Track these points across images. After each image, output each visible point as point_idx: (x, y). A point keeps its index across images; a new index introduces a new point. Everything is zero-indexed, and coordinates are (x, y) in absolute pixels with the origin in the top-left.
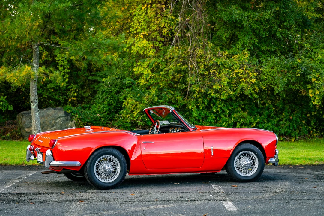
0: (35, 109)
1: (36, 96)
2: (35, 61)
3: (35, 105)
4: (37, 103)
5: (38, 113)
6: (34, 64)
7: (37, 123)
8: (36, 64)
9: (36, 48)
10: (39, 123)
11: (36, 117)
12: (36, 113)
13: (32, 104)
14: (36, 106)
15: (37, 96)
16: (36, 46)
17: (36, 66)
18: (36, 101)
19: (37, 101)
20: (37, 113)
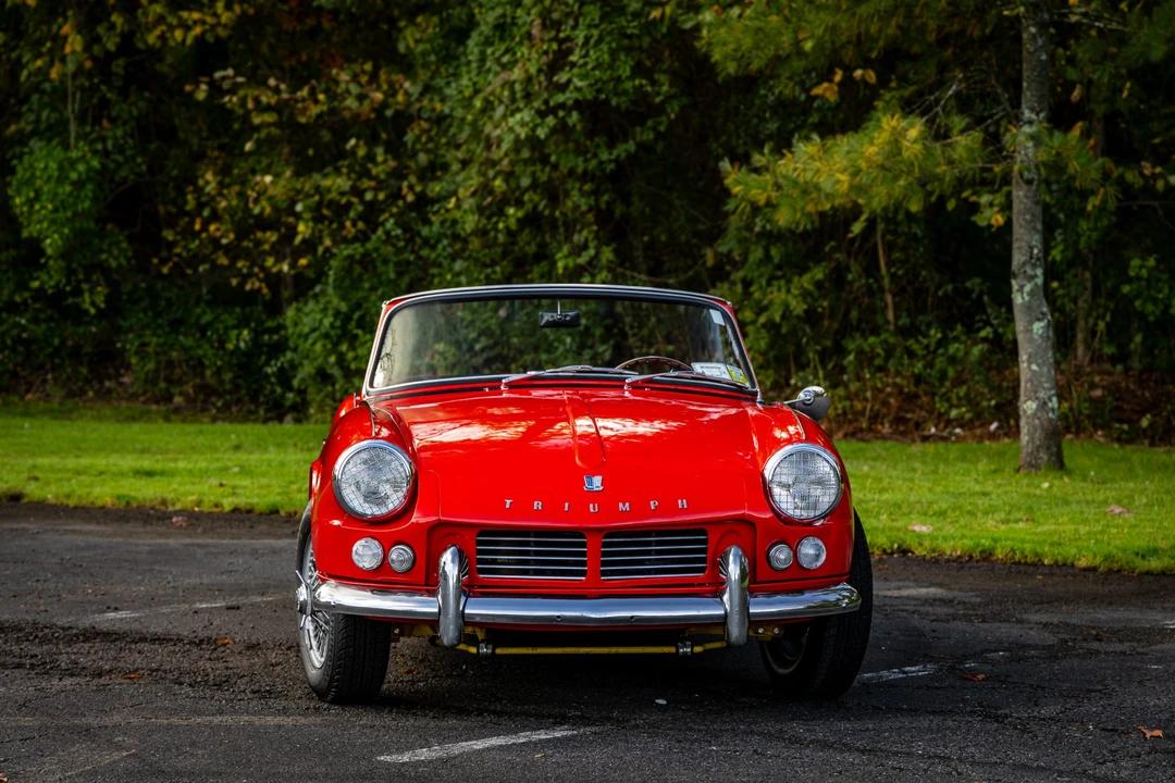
0: (1028, 307)
1: (1031, 248)
2: (1028, 93)
3: (1028, 288)
4: (1040, 281)
5: (1042, 324)
6: (1024, 106)
7: (1034, 367)
8: (1032, 109)
9: (1034, 37)
10: (1045, 369)
11: (1031, 340)
12: (1031, 323)
13: (1015, 284)
14: (1031, 293)
15: (1036, 251)
16: (1033, 30)
17: (1034, 117)
18: (1030, 271)
19: (1039, 272)
20: (1038, 327)
